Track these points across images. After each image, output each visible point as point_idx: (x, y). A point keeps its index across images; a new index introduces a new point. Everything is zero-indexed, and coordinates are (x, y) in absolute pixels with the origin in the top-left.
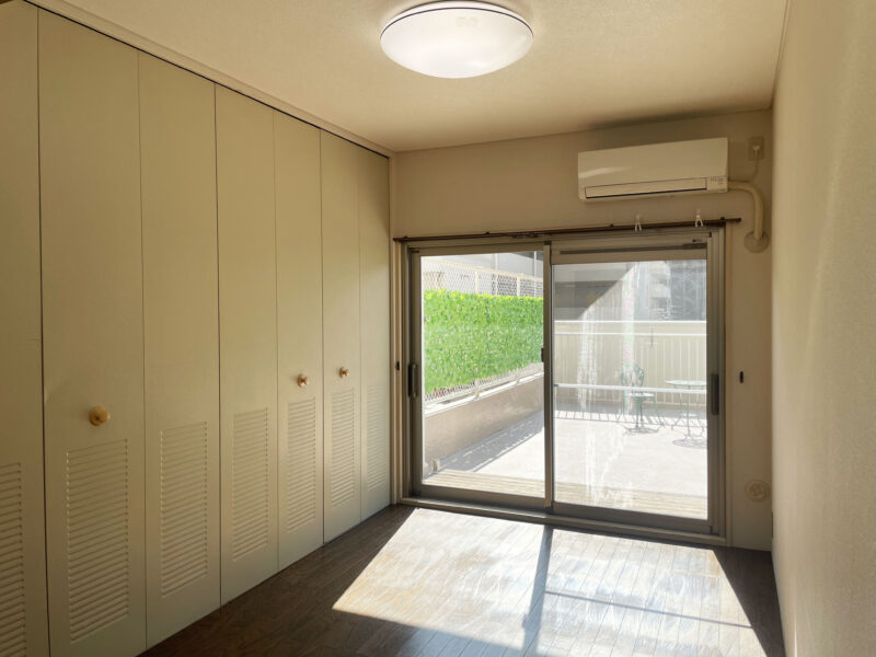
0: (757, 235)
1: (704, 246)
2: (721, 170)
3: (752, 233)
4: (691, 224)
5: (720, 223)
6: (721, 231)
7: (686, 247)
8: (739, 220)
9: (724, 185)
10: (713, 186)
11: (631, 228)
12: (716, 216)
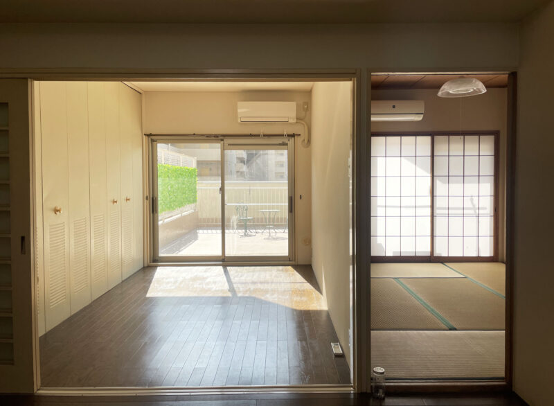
0: (306, 141)
1: (287, 144)
2: (294, 115)
3: (304, 140)
4: (282, 135)
5: (293, 136)
6: (293, 138)
7: (280, 144)
8: (299, 135)
9: (295, 121)
10: (291, 121)
11: (259, 136)
12: (291, 133)
